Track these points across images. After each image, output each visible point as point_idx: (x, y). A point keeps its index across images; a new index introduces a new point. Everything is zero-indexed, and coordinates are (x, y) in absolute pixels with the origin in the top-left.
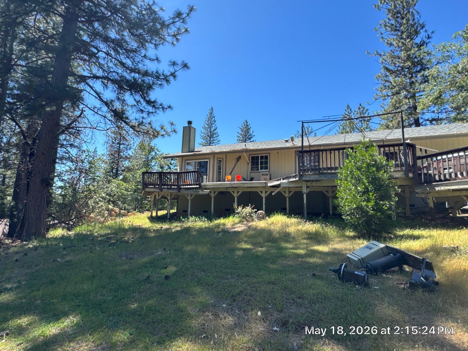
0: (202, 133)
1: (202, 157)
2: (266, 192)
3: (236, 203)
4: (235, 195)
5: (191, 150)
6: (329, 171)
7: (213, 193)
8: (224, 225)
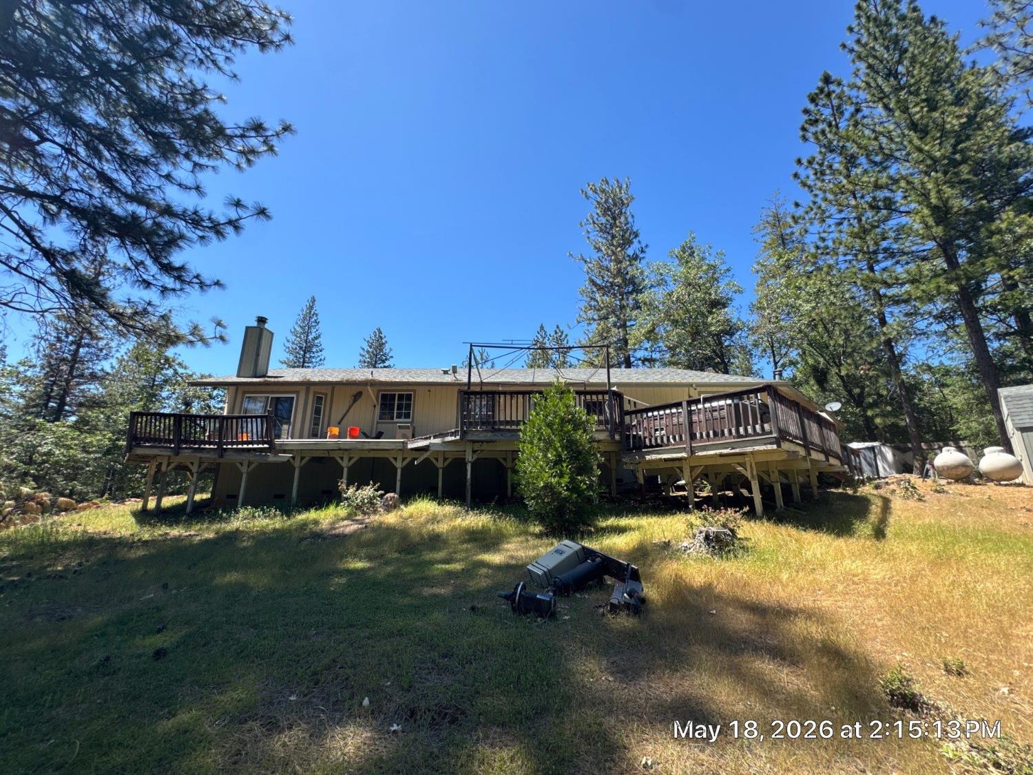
0: (288, 341)
1: (282, 389)
2: (404, 459)
3: (344, 480)
4: (345, 464)
5: (258, 374)
6: (508, 427)
7: (298, 459)
8: (316, 522)
